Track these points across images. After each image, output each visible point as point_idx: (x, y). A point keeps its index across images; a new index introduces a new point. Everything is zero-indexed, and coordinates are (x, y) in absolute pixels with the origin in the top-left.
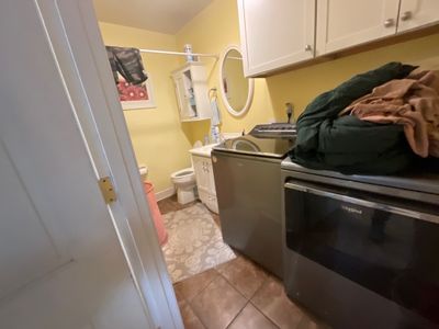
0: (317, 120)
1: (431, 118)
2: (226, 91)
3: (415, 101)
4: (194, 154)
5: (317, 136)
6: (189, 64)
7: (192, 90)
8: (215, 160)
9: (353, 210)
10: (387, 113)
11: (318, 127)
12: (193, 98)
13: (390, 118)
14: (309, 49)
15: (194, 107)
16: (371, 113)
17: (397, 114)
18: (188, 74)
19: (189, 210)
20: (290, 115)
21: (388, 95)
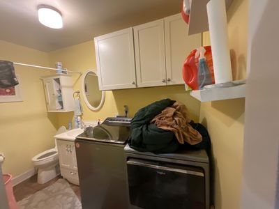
0: (141, 125)
1: (182, 126)
2: (86, 91)
3: (176, 119)
4: (58, 139)
5: (141, 134)
6: (59, 75)
7: (60, 91)
8: (78, 146)
9: (161, 173)
10: (168, 126)
11: (142, 129)
12: (61, 96)
13: (169, 128)
14: (134, 83)
15: (61, 103)
16: (162, 125)
17: (172, 126)
18: (58, 81)
19: (50, 188)
20: (126, 112)
21: (167, 115)
